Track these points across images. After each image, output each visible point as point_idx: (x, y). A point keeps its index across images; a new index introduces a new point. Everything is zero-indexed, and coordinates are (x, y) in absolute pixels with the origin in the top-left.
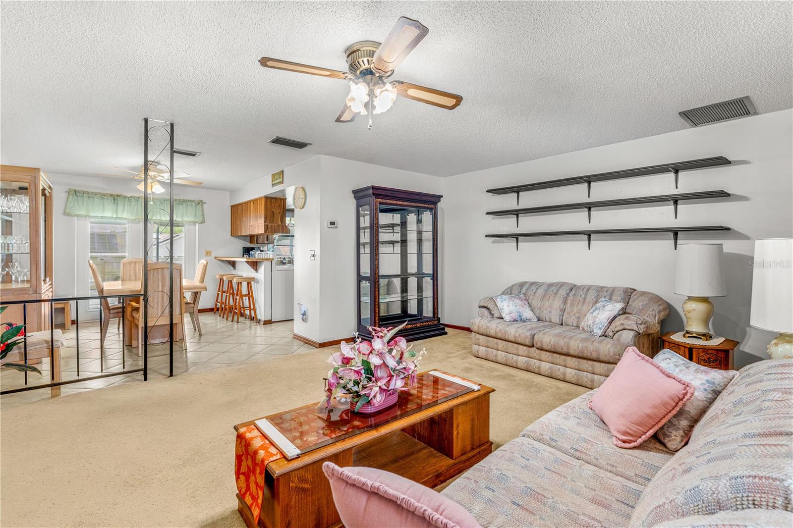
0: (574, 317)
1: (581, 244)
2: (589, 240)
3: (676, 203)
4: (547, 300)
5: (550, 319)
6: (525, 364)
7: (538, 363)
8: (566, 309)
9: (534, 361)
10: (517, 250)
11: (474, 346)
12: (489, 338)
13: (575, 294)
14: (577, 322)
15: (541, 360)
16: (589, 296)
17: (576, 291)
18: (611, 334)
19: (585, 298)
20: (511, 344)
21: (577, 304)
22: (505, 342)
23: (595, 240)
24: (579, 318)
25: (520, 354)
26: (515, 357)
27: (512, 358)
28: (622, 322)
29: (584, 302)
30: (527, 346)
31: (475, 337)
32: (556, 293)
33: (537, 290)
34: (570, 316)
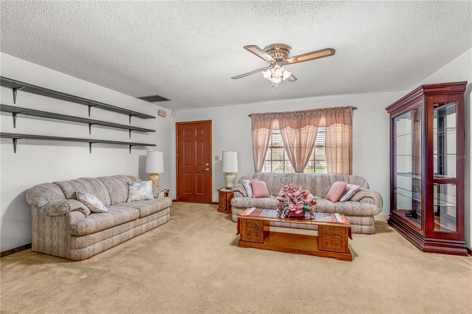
2: (90, 146)
6: (134, 233)
7: (140, 227)
8: (110, 194)
9: (137, 228)
10: (15, 152)
11: (87, 248)
12: (105, 231)
13: (109, 183)
14: (123, 199)
15: (141, 225)
16: (119, 182)
17: (107, 181)
18: (156, 196)
19: (118, 184)
20: (124, 224)
21: (117, 189)
22: (120, 226)
23: (94, 147)
24: (123, 196)
25: (130, 228)
26: (127, 233)
27: (125, 235)
28: (158, 189)
29: (120, 186)
30: (135, 220)
31: (90, 238)
32: (100, 185)
33: (83, 185)
34: (118, 197)
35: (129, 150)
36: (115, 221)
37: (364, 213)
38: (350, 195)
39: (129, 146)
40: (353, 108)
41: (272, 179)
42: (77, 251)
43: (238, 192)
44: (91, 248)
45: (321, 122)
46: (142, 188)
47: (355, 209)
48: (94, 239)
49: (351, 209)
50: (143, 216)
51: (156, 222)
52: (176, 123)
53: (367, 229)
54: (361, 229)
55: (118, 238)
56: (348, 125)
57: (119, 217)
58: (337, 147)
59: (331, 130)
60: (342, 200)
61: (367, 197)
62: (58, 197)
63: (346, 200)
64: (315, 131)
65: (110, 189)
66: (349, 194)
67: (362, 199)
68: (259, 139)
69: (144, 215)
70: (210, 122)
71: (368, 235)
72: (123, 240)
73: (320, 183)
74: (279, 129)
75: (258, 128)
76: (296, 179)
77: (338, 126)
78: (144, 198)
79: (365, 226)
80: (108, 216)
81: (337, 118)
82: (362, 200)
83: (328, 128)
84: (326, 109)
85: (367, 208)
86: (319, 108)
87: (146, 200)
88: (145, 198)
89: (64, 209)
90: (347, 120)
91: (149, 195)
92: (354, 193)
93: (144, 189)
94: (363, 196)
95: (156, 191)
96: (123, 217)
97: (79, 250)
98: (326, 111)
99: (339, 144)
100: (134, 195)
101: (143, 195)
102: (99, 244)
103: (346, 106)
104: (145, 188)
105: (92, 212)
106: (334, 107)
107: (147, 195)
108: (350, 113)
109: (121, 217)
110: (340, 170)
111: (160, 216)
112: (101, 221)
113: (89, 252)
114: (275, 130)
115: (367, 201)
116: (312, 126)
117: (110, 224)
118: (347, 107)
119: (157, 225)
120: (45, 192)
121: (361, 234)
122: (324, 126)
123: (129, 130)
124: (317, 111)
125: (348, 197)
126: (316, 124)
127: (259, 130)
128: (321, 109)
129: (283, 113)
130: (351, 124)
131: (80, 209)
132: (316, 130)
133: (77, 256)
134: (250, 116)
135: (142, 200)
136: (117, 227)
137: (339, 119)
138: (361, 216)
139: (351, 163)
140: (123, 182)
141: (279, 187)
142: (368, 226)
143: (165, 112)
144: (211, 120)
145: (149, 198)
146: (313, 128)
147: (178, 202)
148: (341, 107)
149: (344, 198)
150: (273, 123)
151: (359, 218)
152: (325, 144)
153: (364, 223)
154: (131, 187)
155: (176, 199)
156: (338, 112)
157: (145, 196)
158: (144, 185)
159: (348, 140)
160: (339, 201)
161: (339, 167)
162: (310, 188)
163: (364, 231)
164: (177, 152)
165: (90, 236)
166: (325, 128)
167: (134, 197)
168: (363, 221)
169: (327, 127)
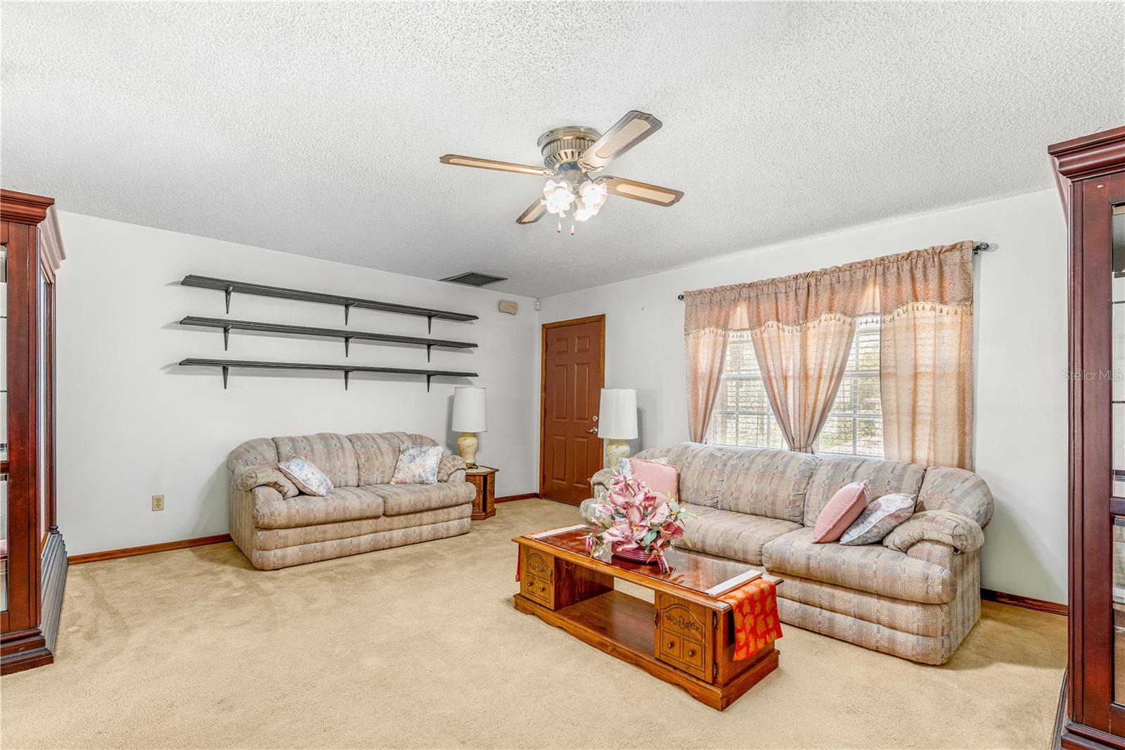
0: (378, 473)
1: (335, 383)
2: (346, 378)
3: (429, 347)
4: (336, 458)
5: (347, 482)
6: (372, 543)
7: (387, 534)
8: (360, 466)
9: (382, 534)
10: (225, 388)
11: (272, 552)
12: (308, 528)
13: (363, 446)
14: (383, 477)
15: (391, 530)
16: (381, 446)
17: (361, 442)
18: (445, 478)
19: (379, 448)
20: (350, 523)
21: (374, 456)
22: (340, 524)
23: (354, 379)
24: (383, 472)
25: (363, 532)
26: (355, 540)
27: (351, 543)
28: (452, 463)
29: (381, 452)
30: (377, 517)
31: (277, 535)
32: (342, 448)
33: (311, 447)
34: (373, 473)
35: (426, 384)
36: (327, 514)
37: (899, 590)
38: (875, 526)
39: (425, 377)
40: (977, 249)
41: (702, 462)
42: (258, 554)
43: (602, 486)
44: (279, 552)
45: (865, 300)
46: (418, 460)
47: (869, 573)
48: (286, 537)
49: (855, 570)
50: (393, 513)
51: (428, 530)
52: (543, 325)
53: (910, 645)
54: (892, 641)
55: (336, 545)
56: (956, 303)
57: (335, 508)
58: (919, 376)
59: (897, 323)
60: (846, 539)
61: (930, 541)
62: (264, 462)
63: (857, 542)
64: (847, 327)
65: (362, 456)
66: (871, 523)
67: (913, 545)
68: (701, 355)
69: (394, 510)
70: (601, 319)
71: (917, 667)
72: (347, 552)
73: (824, 482)
74: (747, 329)
75: (698, 327)
76: (761, 466)
77: (920, 308)
78: (417, 479)
79: (905, 634)
80: (314, 503)
81: (918, 285)
82: (915, 548)
83: (888, 318)
84: (882, 259)
85: (909, 577)
86: (859, 261)
87: (422, 483)
88: (420, 480)
89: (251, 481)
90: (954, 287)
91: (428, 474)
92: (894, 523)
93: (422, 461)
94: (917, 537)
95: (445, 468)
96: (345, 509)
97: (260, 552)
98: (880, 268)
99: (928, 366)
100: (401, 472)
101: (417, 473)
102: (296, 549)
103: (948, 243)
104: (424, 460)
105: (301, 493)
106: (908, 252)
107: (423, 475)
108: (963, 264)
109: (341, 508)
110: (930, 448)
111: (441, 518)
112: (298, 510)
113: (275, 559)
114: (738, 330)
115: (929, 554)
116: (838, 315)
117: (315, 516)
118: (953, 247)
119: (432, 537)
120: (249, 452)
121: (890, 657)
122: (874, 314)
123: (426, 347)
124: (854, 268)
125: (868, 532)
126: (849, 308)
127: (702, 332)
128: (866, 261)
129: (760, 285)
130: (968, 299)
131: (275, 485)
132: (850, 325)
133: (258, 561)
134: (681, 298)
135: (415, 483)
136: (334, 525)
137: (926, 288)
138: (894, 599)
139: (967, 429)
140: (391, 444)
141: (714, 484)
142: (915, 637)
143: (516, 303)
144: (604, 315)
145: (427, 480)
146: (842, 320)
147: (542, 498)
148: (933, 248)
149: (854, 534)
150: (735, 313)
151: (885, 604)
152: (878, 368)
153: (901, 622)
154: (401, 456)
155: (538, 492)
156: (920, 265)
157: (420, 476)
158: (423, 454)
159: (957, 353)
160: (838, 540)
161: (927, 438)
162: (792, 494)
163: (900, 650)
164: (544, 389)
165: (277, 532)
166: (879, 318)
167: (399, 476)
168: (898, 617)
169: (884, 315)
